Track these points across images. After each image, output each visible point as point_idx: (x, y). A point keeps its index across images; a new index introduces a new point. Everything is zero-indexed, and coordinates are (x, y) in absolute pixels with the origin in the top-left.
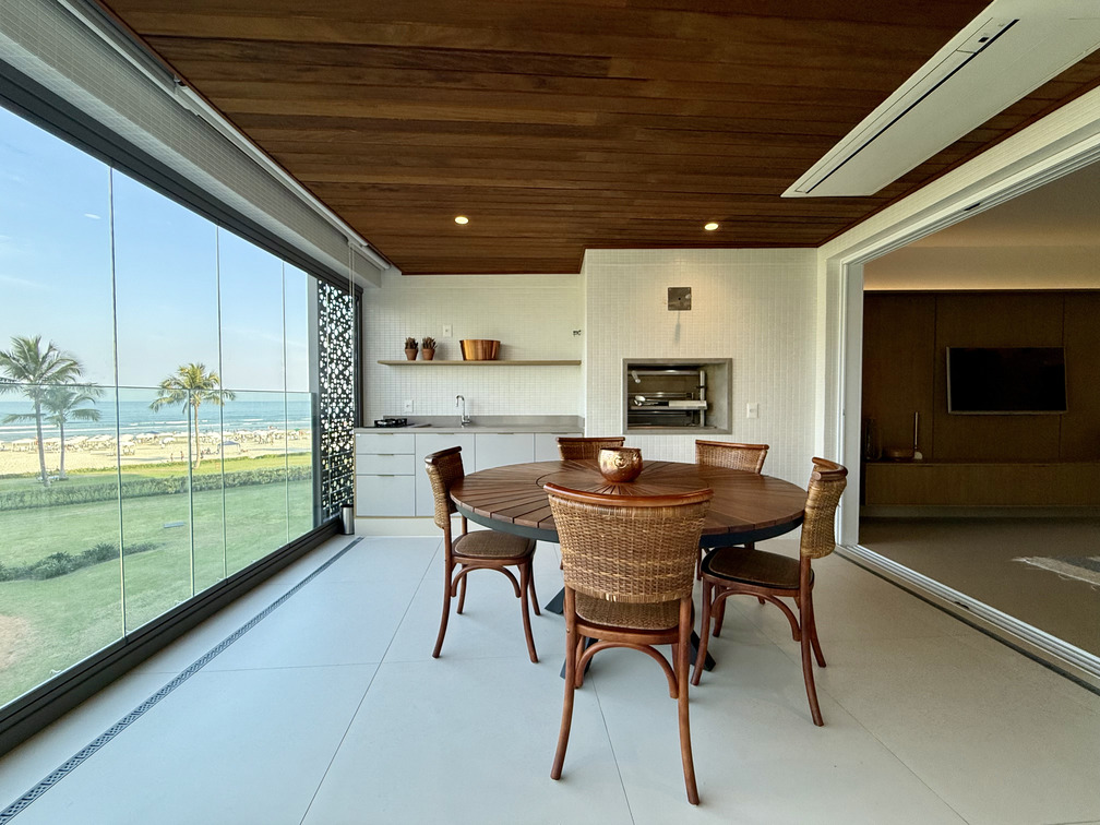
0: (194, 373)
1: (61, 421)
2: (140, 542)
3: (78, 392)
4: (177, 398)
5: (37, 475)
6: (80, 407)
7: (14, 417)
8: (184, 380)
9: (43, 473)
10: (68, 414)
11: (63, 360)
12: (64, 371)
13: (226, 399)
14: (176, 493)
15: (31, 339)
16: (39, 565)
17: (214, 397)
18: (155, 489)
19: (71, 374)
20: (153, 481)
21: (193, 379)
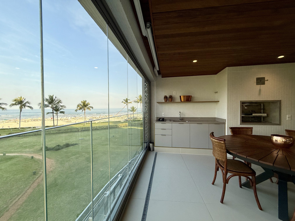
0: (84, 102)
1: (57, 114)
2: (74, 143)
4: (81, 109)
7: (48, 113)
9: (54, 126)
10: (59, 112)
11: (58, 100)
14: (81, 131)
15: (52, 96)
16: (55, 147)
17: (89, 108)
18: (77, 130)
19: (60, 103)
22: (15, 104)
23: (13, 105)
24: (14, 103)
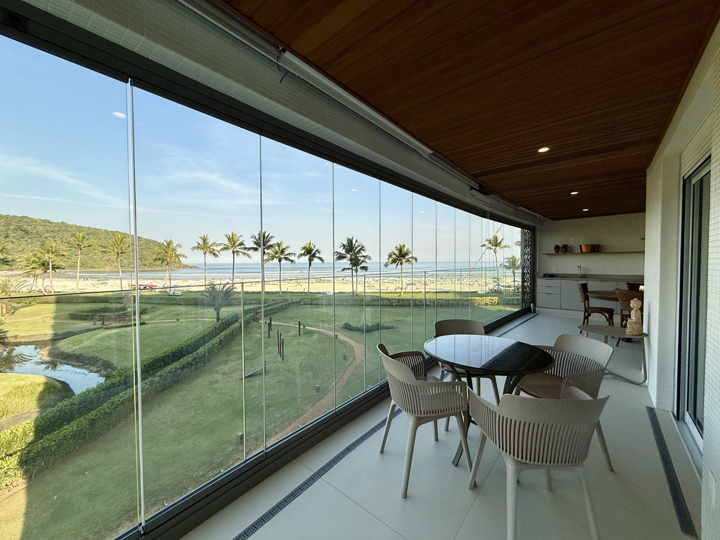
0: (401, 249)
1: (357, 271)
2: (388, 325)
3: (362, 259)
4: (394, 261)
5: (350, 293)
6: (362, 265)
7: (344, 269)
8: (397, 252)
9: (353, 292)
10: (359, 267)
11: (359, 246)
12: (360, 250)
13: (414, 261)
14: (397, 306)
15: (351, 238)
17: (410, 261)
18: (388, 303)
19: (362, 252)
20: (388, 299)
21: (400, 250)
22: (304, 255)
23: (301, 255)
24: (303, 252)
